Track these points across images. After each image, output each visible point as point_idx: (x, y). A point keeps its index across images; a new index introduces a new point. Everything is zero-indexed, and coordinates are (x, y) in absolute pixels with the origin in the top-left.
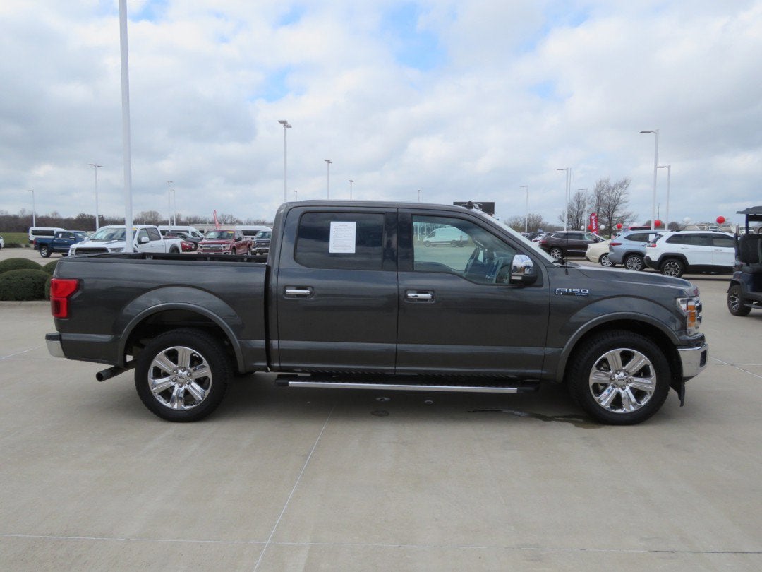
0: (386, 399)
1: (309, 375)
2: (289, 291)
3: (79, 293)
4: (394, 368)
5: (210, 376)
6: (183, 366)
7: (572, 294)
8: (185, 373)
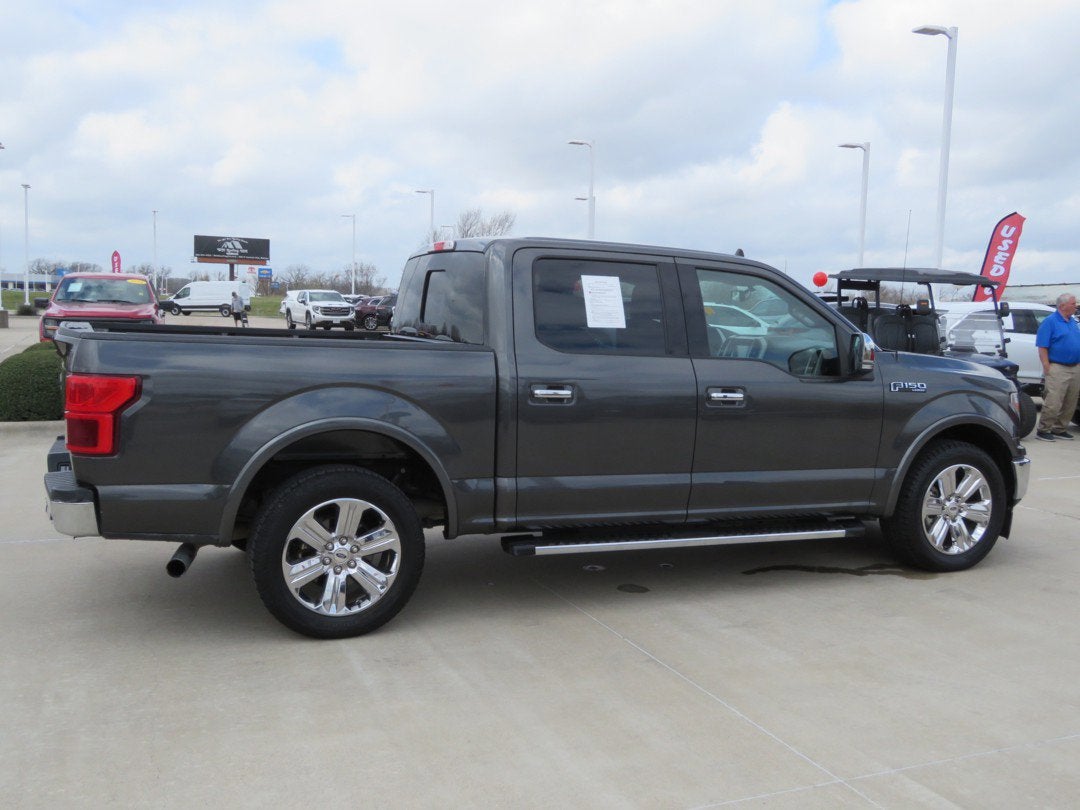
0: (600, 568)
1: (540, 534)
2: (539, 392)
3: (140, 403)
4: (685, 512)
5: (398, 549)
6: (346, 535)
7: (909, 390)
8: (348, 546)
